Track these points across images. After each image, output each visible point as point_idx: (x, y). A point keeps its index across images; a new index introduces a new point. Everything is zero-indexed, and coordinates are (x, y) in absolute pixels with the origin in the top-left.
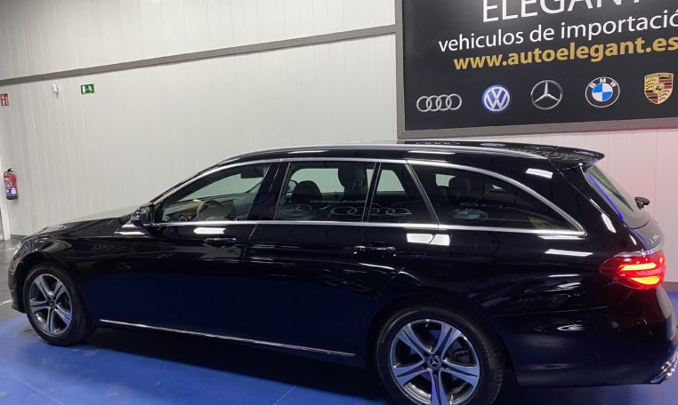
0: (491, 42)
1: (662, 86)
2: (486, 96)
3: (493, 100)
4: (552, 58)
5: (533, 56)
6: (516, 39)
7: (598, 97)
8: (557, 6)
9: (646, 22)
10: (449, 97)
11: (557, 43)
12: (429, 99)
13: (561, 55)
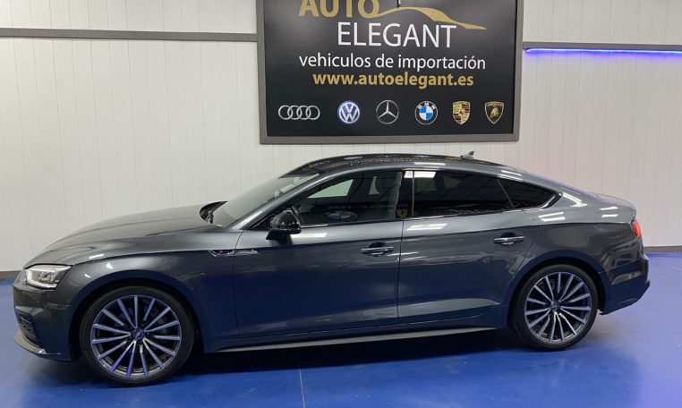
0: (345, 63)
1: (463, 111)
2: (341, 110)
3: (347, 114)
4: (391, 83)
5: (378, 79)
6: (365, 64)
7: (423, 116)
8: (395, 41)
9: (454, 63)
10: (308, 108)
11: (396, 71)
12: (290, 108)
13: (399, 80)
